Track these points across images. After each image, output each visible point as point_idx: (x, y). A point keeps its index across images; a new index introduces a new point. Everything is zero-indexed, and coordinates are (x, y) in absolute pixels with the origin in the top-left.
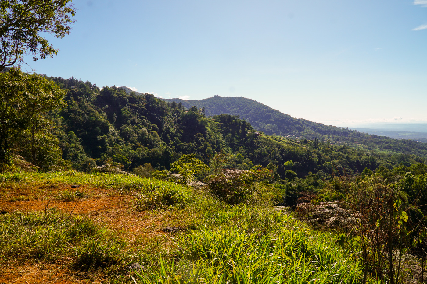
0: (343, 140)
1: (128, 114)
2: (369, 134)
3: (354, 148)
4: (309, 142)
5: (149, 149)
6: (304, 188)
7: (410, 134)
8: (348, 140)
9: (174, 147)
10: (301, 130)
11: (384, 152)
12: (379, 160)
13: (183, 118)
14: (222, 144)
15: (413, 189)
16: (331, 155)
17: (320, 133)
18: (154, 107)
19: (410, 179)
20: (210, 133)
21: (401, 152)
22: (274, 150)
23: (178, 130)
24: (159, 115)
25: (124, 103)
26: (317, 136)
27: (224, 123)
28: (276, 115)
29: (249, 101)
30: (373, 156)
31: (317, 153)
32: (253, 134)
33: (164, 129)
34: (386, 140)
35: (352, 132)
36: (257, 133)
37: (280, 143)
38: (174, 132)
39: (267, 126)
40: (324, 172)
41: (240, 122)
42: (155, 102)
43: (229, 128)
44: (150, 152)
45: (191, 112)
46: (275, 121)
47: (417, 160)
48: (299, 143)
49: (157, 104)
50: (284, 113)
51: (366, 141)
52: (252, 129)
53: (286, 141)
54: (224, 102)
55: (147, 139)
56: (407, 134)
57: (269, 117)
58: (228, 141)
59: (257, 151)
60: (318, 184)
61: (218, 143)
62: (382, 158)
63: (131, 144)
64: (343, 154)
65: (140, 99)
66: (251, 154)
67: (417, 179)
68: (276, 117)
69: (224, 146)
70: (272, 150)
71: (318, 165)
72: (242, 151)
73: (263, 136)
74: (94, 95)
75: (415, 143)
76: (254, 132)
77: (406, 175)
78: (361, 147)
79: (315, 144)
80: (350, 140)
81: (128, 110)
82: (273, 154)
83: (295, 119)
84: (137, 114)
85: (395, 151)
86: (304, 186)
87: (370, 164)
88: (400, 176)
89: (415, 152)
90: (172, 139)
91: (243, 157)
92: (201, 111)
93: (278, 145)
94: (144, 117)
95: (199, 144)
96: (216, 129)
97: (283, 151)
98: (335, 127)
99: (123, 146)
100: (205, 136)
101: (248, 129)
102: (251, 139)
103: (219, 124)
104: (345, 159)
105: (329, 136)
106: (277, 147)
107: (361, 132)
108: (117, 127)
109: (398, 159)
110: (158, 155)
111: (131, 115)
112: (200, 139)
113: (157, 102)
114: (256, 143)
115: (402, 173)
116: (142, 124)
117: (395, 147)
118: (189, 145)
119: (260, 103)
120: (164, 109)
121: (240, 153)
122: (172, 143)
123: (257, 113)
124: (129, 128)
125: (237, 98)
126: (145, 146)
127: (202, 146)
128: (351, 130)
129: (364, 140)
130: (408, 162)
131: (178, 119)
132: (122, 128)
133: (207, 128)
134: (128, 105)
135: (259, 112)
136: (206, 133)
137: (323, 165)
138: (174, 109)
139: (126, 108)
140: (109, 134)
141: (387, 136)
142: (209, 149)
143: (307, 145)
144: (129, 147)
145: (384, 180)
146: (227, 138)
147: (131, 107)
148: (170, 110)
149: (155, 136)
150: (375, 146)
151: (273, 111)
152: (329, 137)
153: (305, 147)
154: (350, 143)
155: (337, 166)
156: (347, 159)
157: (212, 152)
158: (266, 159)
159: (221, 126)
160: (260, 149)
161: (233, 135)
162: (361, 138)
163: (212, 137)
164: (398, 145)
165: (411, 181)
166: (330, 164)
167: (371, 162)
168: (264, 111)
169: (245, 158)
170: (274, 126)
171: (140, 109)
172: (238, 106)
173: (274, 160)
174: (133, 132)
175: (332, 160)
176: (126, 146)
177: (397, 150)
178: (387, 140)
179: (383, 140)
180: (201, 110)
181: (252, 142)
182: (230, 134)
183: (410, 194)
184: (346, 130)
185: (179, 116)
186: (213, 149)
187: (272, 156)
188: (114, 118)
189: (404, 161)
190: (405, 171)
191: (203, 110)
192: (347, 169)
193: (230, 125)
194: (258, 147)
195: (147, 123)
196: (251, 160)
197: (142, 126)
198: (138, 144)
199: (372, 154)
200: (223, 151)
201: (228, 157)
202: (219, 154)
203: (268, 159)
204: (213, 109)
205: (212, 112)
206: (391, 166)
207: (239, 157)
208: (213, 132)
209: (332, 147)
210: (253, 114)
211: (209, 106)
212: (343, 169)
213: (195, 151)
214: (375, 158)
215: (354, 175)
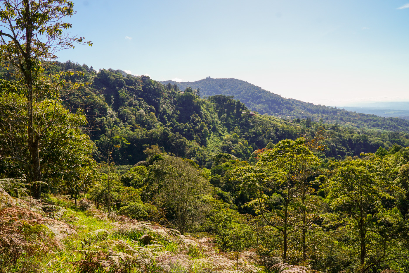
0: (332, 119)
1: (125, 96)
2: (357, 112)
3: (343, 126)
4: (302, 121)
5: (148, 130)
7: (395, 112)
8: (337, 118)
9: (171, 128)
10: (291, 109)
11: (373, 130)
12: (370, 138)
13: (179, 99)
14: (218, 124)
16: (324, 134)
17: (309, 112)
18: (150, 88)
20: (205, 113)
21: (389, 130)
22: (269, 130)
23: (175, 111)
24: (155, 96)
25: (121, 85)
26: (307, 116)
27: (219, 103)
28: (267, 95)
29: (241, 82)
30: (363, 134)
31: (311, 132)
32: (248, 114)
33: (161, 110)
34: (373, 119)
35: (340, 110)
36: (251, 113)
37: (274, 122)
38: (170, 113)
39: (259, 107)
41: (234, 103)
42: (152, 84)
43: (223, 108)
44: (149, 133)
45: (187, 93)
46: (266, 101)
47: (407, 137)
48: (292, 122)
49: (153, 85)
50: (275, 93)
51: (355, 119)
52: (246, 109)
53: (279, 120)
54: (216, 83)
55: (144, 120)
56: (392, 112)
57: (260, 97)
58: (224, 121)
59: (252, 130)
61: (213, 123)
62: (373, 136)
63: (129, 126)
64: (336, 133)
65: (136, 81)
66: (246, 133)
68: (266, 97)
69: (219, 127)
70: (267, 130)
72: (237, 131)
73: (258, 116)
74: (92, 78)
75: (402, 121)
76: (248, 112)
78: (349, 125)
79: (308, 123)
80: (339, 119)
81: (126, 92)
82: (267, 133)
83: (285, 99)
84: (134, 95)
85: (383, 128)
87: (362, 142)
90: (169, 120)
91: (239, 136)
92: (196, 92)
93: (272, 124)
94: (141, 98)
95: (195, 124)
96: (212, 110)
97: (277, 130)
98: (324, 106)
99: (122, 128)
100: (201, 117)
101: (243, 109)
102: (246, 119)
103: (214, 105)
104: (337, 138)
105: (318, 115)
106: (271, 127)
107: (349, 110)
108: (115, 109)
109: (389, 136)
110: (156, 136)
111: (128, 97)
112: (197, 119)
113: (153, 84)
114: (251, 123)
116: (139, 106)
117: (383, 125)
118: (186, 125)
119: (250, 84)
120: (161, 91)
121: (235, 133)
122: (169, 124)
123: (248, 94)
124: (127, 110)
125: (229, 79)
126: (143, 127)
127: (199, 126)
128: (339, 109)
129: (352, 119)
130: (398, 139)
131: (174, 101)
132: (120, 110)
133: (202, 108)
134: (125, 87)
135: (250, 93)
136: (202, 113)
138: (170, 90)
139: (123, 90)
140: (107, 116)
141: (375, 115)
142: (205, 129)
143: (300, 124)
144: (128, 128)
146: (222, 118)
147: (128, 89)
148: (166, 92)
149: (152, 117)
150: (363, 124)
151: (264, 91)
153: (299, 126)
154: (339, 122)
155: (330, 144)
156: (340, 137)
157: (209, 132)
158: (261, 138)
159: (216, 106)
160: (255, 129)
161: (229, 115)
162: (349, 117)
163: (208, 117)
164: (386, 123)
166: (324, 142)
167: (363, 140)
168: (255, 91)
169: (240, 138)
170: (265, 106)
171: (136, 91)
172: (229, 87)
173: (269, 139)
174: (131, 113)
176: (124, 128)
177: (385, 128)
178: (375, 118)
179: (371, 119)
180: (196, 90)
181: (247, 121)
182: (225, 114)
184: (334, 109)
185: (175, 97)
186: (209, 129)
187: (267, 136)
188: (112, 100)
189: (395, 138)
191: (198, 91)
192: (340, 147)
193: (224, 105)
195: (144, 104)
196: (246, 140)
197: (139, 107)
198: (136, 125)
199: (363, 132)
200: (219, 131)
201: (223, 137)
202: (215, 134)
203: (263, 138)
204: (205, 90)
205: (204, 93)
206: (383, 144)
207: (235, 137)
208: (209, 113)
209: (324, 125)
210: (245, 95)
211: (202, 88)
212: (336, 148)
213: (192, 131)
214: (366, 135)
215: (347, 153)
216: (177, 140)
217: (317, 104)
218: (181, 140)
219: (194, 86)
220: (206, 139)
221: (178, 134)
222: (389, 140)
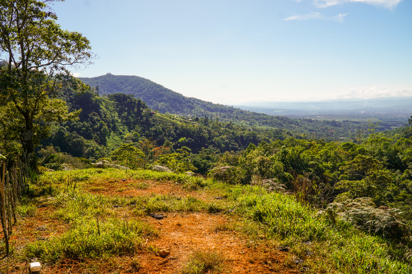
0: (229, 117)
2: (250, 111)
3: (238, 124)
4: (200, 120)
6: (199, 162)
7: (282, 111)
8: (233, 117)
9: (67, 127)
10: (192, 108)
11: (263, 127)
12: (259, 134)
13: (76, 96)
14: (118, 123)
15: (287, 159)
16: (220, 132)
17: (209, 111)
19: (285, 151)
20: (105, 112)
21: (276, 127)
22: (169, 128)
23: (71, 109)
26: (207, 114)
27: (119, 102)
29: (143, 80)
30: (253, 131)
31: (208, 130)
32: (148, 113)
35: (236, 109)
36: (152, 111)
37: (174, 121)
39: (161, 105)
40: (213, 146)
41: (135, 101)
43: (124, 107)
46: (168, 100)
47: (288, 133)
48: (191, 121)
50: (176, 92)
51: (248, 118)
52: (147, 107)
53: (179, 119)
54: (117, 80)
56: (280, 111)
57: (162, 95)
58: (124, 120)
59: (153, 129)
60: (211, 158)
61: (113, 121)
62: (261, 133)
64: (230, 130)
66: (147, 132)
67: (290, 151)
68: (168, 95)
69: (120, 125)
70: (167, 128)
71: (208, 140)
72: (138, 130)
73: (158, 114)
75: (286, 119)
76: (149, 111)
77: (282, 148)
78: (243, 123)
79: (206, 121)
80: (235, 117)
82: (167, 131)
83: (186, 97)
85: (271, 126)
86: (199, 161)
87: (252, 138)
88: (277, 149)
89: (287, 127)
91: (139, 135)
93: (172, 123)
95: (94, 123)
96: (111, 108)
97: (177, 128)
98: (222, 105)
100: (100, 116)
101: (144, 107)
102: (146, 118)
103: (114, 103)
104: (231, 135)
106: (171, 125)
107: (244, 109)
109: (274, 133)
110: (51, 136)
112: (95, 118)
114: (151, 121)
115: (279, 146)
117: (271, 123)
118: (84, 124)
119: (153, 82)
121: (136, 131)
123: (150, 92)
125: (130, 76)
127: (98, 125)
128: (235, 108)
129: (246, 117)
130: (282, 136)
131: (70, 98)
133: (101, 107)
135: (153, 91)
136: (101, 112)
137: (213, 140)
141: (265, 113)
142: (104, 128)
143: (199, 123)
145: (265, 153)
146: (123, 116)
151: (166, 90)
152: (217, 115)
153: (197, 125)
154: (235, 120)
155: (225, 141)
157: (108, 131)
158: (161, 137)
159: (116, 105)
160: (155, 127)
161: (129, 114)
163: (107, 116)
164: (274, 121)
165: (285, 153)
166: (219, 139)
167: (253, 136)
168: (157, 90)
169: (141, 136)
170: (167, 104)
172: (131, 85)
173: (169, 137)
175: (220, 136)
177: (273, 125)
178: (265, 117)
179: (262, 117)
180: (94, 88)
181: (147, 120)
182: (126, 113)
183: (285, 164)
184: (231, 108)
185: (71, 95)
186: (108, 128)
187: (167, 134)
189: (278, 134)
190: (281, 144)
191: (97, 89)
192: (233, 143)
193: (125, 104)
194: (154, 125)
196: (147, 138)
199: (253, 129)
200: (119, 130)
201: (124, 136)
202: (115, 133)
203: (163, 137)
204: (105, 87)
205: (104, 90)
206: (268, 140)
207: (136, 135)
208: (108, 111)
209: (220, 123)
210: (147, 93)
211: (101, 84)
212: (230, 144)
213: (90, 130)
214: (255, 133)
215: (239, 148)
216: (74, 140)
217: (216, 103)
218: (78, 139)
219: (93, 82)
220: (106, 138)
221: (75, 134)
222: (274, 136)
